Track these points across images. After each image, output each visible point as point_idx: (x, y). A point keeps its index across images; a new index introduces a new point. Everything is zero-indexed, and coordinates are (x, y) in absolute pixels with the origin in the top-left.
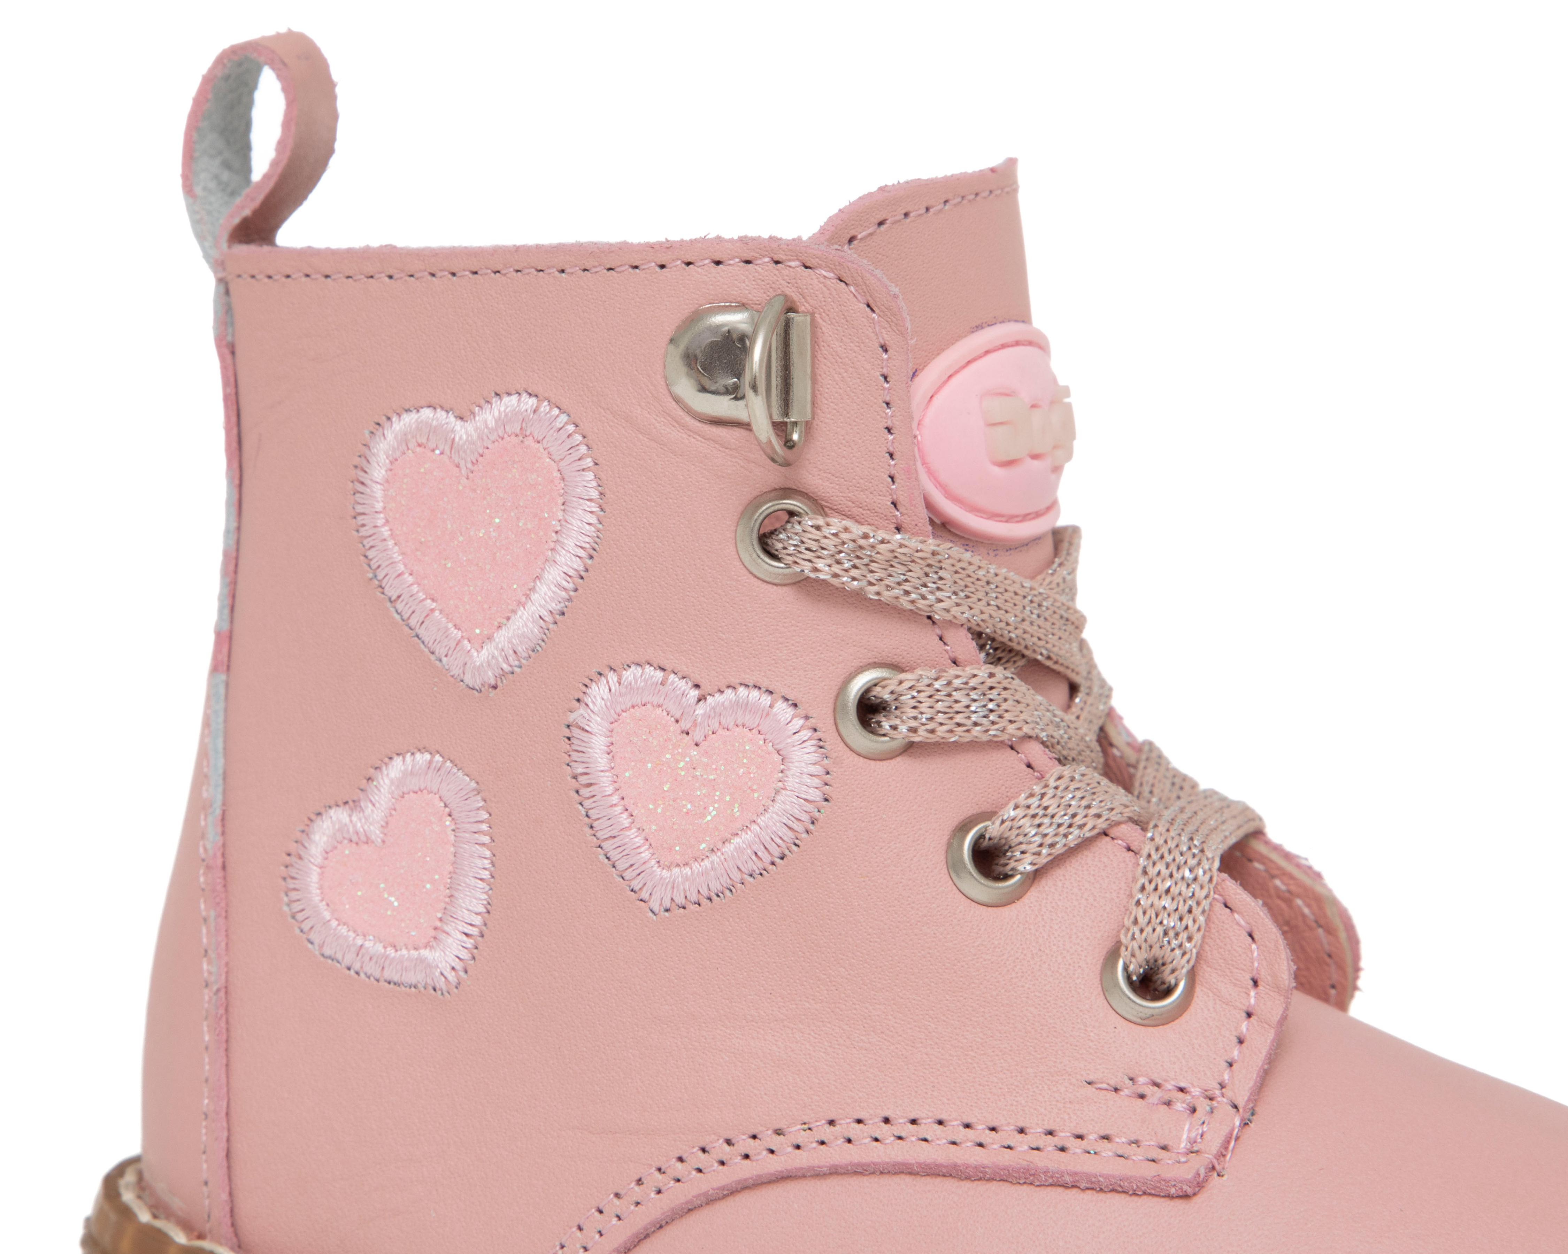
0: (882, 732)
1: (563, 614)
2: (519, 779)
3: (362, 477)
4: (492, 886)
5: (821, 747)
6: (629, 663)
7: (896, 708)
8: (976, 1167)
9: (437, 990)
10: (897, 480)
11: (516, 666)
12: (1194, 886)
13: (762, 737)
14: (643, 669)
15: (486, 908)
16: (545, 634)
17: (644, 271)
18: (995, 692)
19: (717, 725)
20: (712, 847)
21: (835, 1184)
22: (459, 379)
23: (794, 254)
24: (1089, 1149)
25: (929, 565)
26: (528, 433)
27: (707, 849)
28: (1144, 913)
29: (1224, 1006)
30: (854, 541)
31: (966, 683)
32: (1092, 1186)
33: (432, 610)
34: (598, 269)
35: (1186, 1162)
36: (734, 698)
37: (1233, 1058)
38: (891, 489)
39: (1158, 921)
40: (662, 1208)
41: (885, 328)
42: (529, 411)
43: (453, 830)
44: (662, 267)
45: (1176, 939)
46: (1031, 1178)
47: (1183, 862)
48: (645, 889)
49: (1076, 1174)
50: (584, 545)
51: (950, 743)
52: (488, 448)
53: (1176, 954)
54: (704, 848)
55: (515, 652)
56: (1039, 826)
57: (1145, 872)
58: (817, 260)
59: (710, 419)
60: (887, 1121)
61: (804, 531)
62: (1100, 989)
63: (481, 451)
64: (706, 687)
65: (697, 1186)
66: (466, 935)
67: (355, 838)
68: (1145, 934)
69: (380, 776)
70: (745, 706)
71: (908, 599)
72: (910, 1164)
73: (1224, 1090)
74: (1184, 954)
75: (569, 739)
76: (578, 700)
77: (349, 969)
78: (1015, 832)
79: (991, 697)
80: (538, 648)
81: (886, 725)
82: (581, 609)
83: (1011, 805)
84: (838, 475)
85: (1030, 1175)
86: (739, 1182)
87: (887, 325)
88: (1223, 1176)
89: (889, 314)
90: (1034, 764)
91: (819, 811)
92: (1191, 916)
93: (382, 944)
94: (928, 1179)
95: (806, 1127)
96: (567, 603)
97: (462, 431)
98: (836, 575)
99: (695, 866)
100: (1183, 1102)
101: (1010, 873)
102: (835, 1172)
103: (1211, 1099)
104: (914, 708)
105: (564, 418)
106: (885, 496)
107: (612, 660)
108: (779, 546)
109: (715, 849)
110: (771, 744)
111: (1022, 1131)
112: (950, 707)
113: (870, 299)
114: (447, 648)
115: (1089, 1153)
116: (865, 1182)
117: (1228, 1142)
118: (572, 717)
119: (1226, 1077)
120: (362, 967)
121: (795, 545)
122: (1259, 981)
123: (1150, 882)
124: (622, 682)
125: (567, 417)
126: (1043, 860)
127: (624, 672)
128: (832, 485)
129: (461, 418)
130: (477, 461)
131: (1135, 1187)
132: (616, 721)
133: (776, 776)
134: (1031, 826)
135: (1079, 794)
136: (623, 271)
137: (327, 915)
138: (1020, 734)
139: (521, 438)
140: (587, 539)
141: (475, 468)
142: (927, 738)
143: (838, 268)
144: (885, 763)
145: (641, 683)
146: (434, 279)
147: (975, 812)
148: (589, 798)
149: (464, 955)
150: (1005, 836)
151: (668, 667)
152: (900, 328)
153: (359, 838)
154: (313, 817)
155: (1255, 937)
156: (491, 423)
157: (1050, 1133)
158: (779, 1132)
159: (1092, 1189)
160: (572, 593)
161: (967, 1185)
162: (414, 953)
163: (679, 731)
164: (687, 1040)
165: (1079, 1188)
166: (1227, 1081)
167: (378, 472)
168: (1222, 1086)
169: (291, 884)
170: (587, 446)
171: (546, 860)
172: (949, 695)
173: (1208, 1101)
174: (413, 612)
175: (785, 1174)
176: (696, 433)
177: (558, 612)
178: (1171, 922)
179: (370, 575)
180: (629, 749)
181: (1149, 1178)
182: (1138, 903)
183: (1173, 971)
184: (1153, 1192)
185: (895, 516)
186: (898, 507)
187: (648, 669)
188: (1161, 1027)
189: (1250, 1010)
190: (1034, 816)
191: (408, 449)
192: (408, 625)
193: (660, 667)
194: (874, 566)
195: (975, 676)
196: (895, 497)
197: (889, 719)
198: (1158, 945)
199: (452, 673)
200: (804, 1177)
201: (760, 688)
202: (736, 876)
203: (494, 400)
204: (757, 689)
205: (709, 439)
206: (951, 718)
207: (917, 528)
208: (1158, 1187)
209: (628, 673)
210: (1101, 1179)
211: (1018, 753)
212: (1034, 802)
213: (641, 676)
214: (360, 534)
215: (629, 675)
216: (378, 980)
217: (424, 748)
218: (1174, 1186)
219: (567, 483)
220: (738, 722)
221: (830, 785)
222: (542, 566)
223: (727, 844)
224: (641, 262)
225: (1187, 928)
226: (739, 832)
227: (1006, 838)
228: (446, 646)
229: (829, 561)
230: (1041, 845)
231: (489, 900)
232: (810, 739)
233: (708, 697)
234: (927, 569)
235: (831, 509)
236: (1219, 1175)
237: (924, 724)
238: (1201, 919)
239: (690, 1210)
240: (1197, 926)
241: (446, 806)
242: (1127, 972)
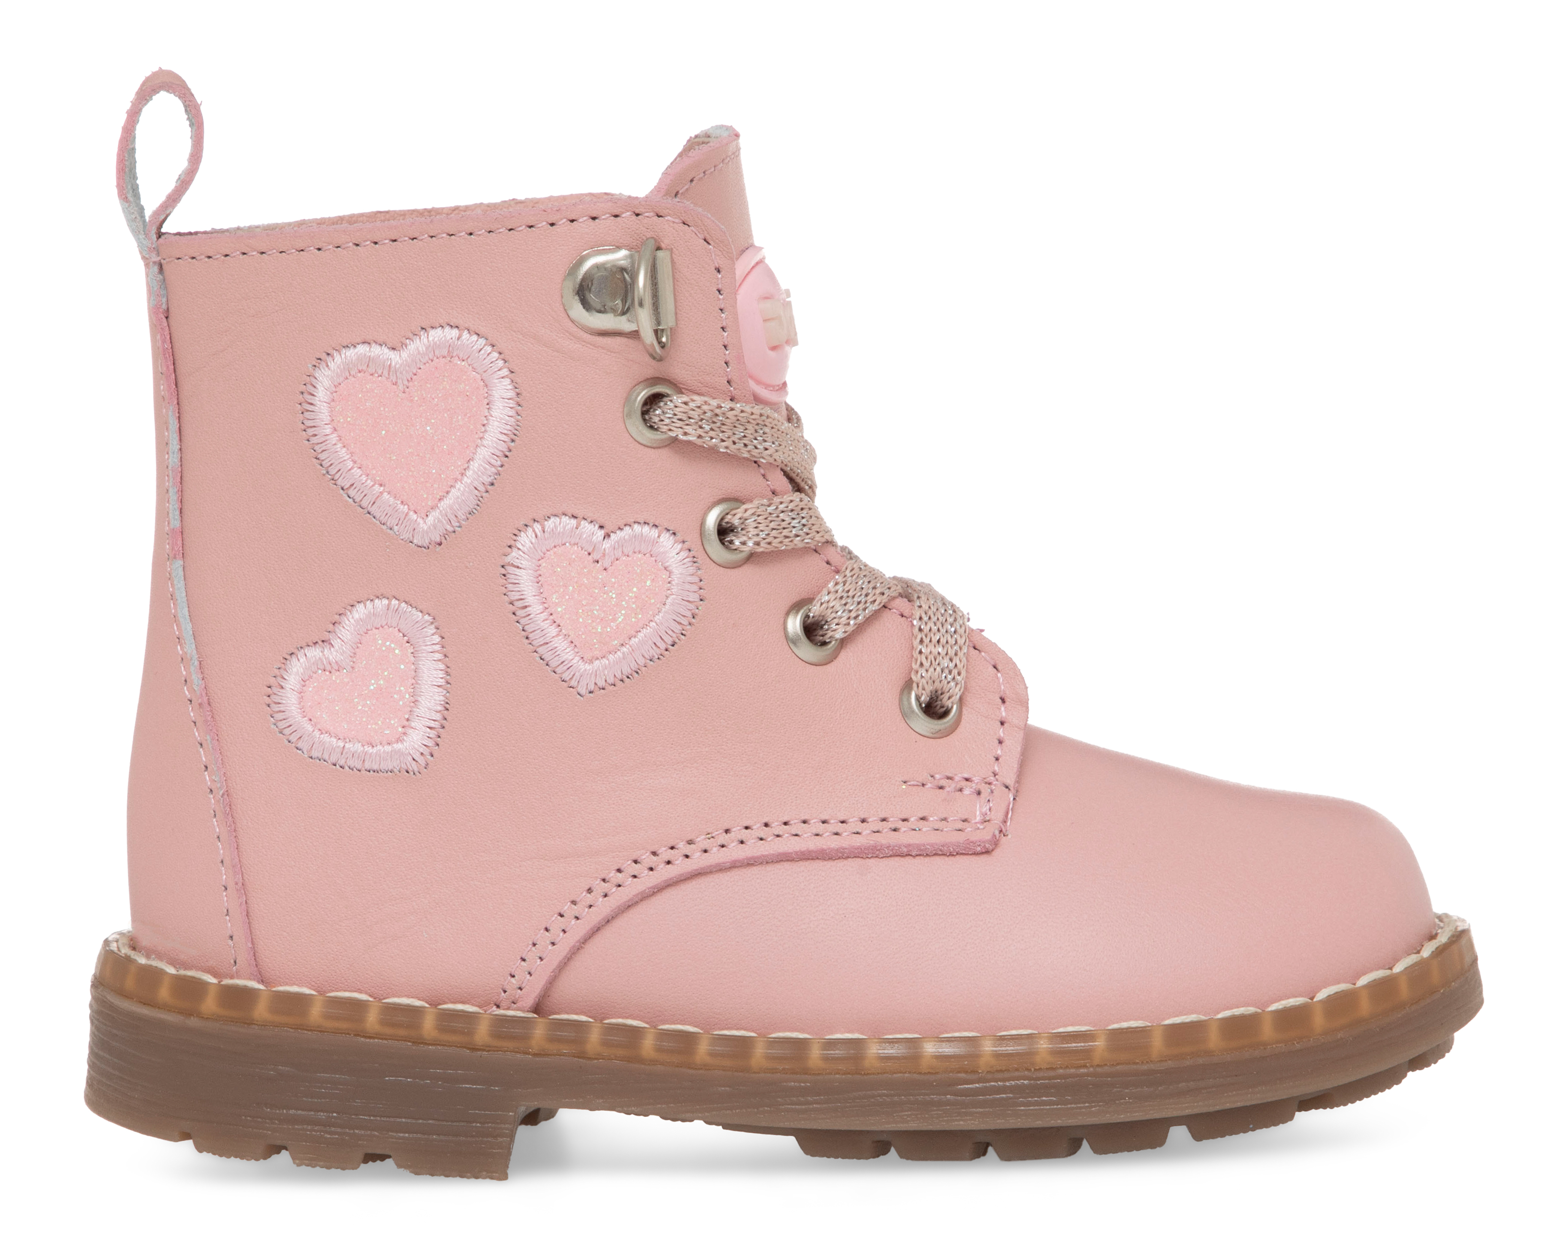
0: (735, 548)
1: (492, 484)
2: (465, 609)
3: (311, 399)
4: (450, 690)
5: (695, 562)
6: (549, 515)
7: (742, 529)
8: (837, 850)
9: (410, 771)
10: (731, 365)
11: (457, 526)
12: (955, 636)
13: (653, 559)
14: (561, 519)
15: (445, 707)
16: (479, 500)
17: (539, 229)
18: (805, 512)
19: (620, 553)
20: (622, 642)
21: (735, 874)
22: (388, 320)
23: (650, 208)
24: (914, 827)
25: (758, 424)
26: (454, 354)
27: (618, 645)
28: (927, 658)
29: (984, 719)
30: (712, 411)
31: (787, 507)
32: (920, 853)
33: (381, 493)
34: (501, 230)
35: (984, 828)
36: (632, 533)
37: (998, 755)
38: (727, 372)
39: (937, 663)
40: (611, 907)
41: (719, 256)
42: (454, 339)
43: (412, 653)
44: (552, 225)
45: (950, 675)
46: (877, 852)
47: (944, 621)
48: (574, 678)
49: (909, 845)
50: (506, 432)
51: (781, 550)
52: (420, 368)
53: (951, 685)
54: (616, 644)
55: (456, 516)
56: (845, 605)
57: (920, 630)
58: (668, 210)
59: (599, 332)
60: (766, 825)
61: (676, 407)
62: (901, 715)
63: (415, 371)
64: (609, 527)
65: (632, 889)
66: (430, 728)
67: (328, 668)
68: (929, 673)
69: (346, 619)
70: (641, 538)
71: (747, 449)
72: (789, 853)
73: (997, 776)
74: (957, 684)
75: (504, 575)
76: (510, 547)
77: (335, 765)
78: (830, 611)
79: (803, 515)
80: (474, 511)
81: (737, 543)
82: (508, 479)
83: (825, 591)
84: (690, 364)
85: (877, 850)
86: (665, 881)
87: (720, 253)
88: (1007, 835)
89: (721, 245)
90: (831, 562)
91: (697, 609)
92: (958, 658)
93: (361, 744)
94: (801, 863)
95: (709, 836)
96: (496, 476)
97: (395, 358)
98: (700, 437)
99: (611, 657)
100: (971, 788)
101: (827, 641)
102: (734, 866)
103: (990, 784)
104: (756, 527)
105: (482, 341)
106: (722, 377)
107: (535, 514)
108: (656, 419)
109: (624, 644)
110: (660, 563)
111: (863, 821)
112: (779, 525)
113: (707, 235)
114: (398, 519)
115: (915, 830)
116: (755, 870)
117: (1007, 813)
118: (508, 559)
119: (996, 768)
120: (346, 762)
121: (669, 418)
122: (1006, 698)
123: (926, 636)
124: (546, 530)
125: (485, 341)
126: (850, 629)
127: (546, 523)
128: (687, 372)
129: (394, 349)
130: (411, 379)
131: (952, 849)
132: (542, 558)
133: (666, 586)
134: (841, 605)
135: (866, 580)
136: (522, 230)
137: (310, 728)
138: (823, 540)
139: (449, 359)
140: (508, 427)
141: (411, 384)
142: (767, 548)
143: (683, 215)
144: (736, 570)
145: (560, 529)
146: (358, 247)
147: (797, 600)
148: (524, 617)
149: (430, 743)
150: (823, 614)
151: (580, 515)
152: (730, 255)
153: (332, 668)
154: (288, 657)
155: (999, 668)
156: (422, 349)
157: (884, 820)
158: (690, 842)
159: (920, 855)
160: (500, 469)
161: (830, 863)
162: (388, 748)
163: (592, 561)
164: (613, 784)
165: (911, 855)
166: (998, 771)
167: (322, 394)
168: (995, 775)
169: (276, 708)
170: (503, 360)
171: (493, 666)
172: (778, 517)
173: (988, 785)
174: (365, 496)
175: (696, 873)
176: (589, 343)
177: (489, 483)
178: (945, 662)
179: (325, 472)
180: (554, 578)
181: (961, 842)
182: (921, 652)
183: (949, 698)
184: (964, 852)
185: (730, 391)
186: (731, 384)
187: (565, 519)
188: (945, 738)
189: (1003, 719)
190: (841, 598)
191: (350, 375)
192: (360, 506)
193: (573, 516)
194: (724, 428)
195: (791, 501)
196: (730, 377)
197: (739, 537)
198: (938, 680)
199: (401, 538)
200: (711, 872)
201: (648, 524)
202: (641, 661)
203: (422, 333)
204: (646, 525)
205: (598, 347)
206: (781, 533)
207: (745, 398)
208: (968, 848)
209: (550, 522)
210: (928, 847)
211: (820, 554)
212: (840, 587)
213: (560, 524)
214: (311, 443)
215: (550, 524)
216: (359, 771)
217: (382, 595)
218: (979, 845)
219: (489, 388)
220: (635, 550)
221: (704, 589)
222: (474, 451)
223: (633, 639)
224: (536, 222)
225: (956, 665)
226: (641, 630)
227: (823, 616)
228: (397, 518)
229: (695, 427)
230: (849, 618)
231: (446, 700)
232: (687, 557)
233: (612, 534)
234: (757, 427)
235: (687, 389)
236: (1004, 836)
237: (764, 539)
238: (964, 660)
239: (629, 906)
240: (962, 665)
241: (404, 636)
242: (919, 702)
